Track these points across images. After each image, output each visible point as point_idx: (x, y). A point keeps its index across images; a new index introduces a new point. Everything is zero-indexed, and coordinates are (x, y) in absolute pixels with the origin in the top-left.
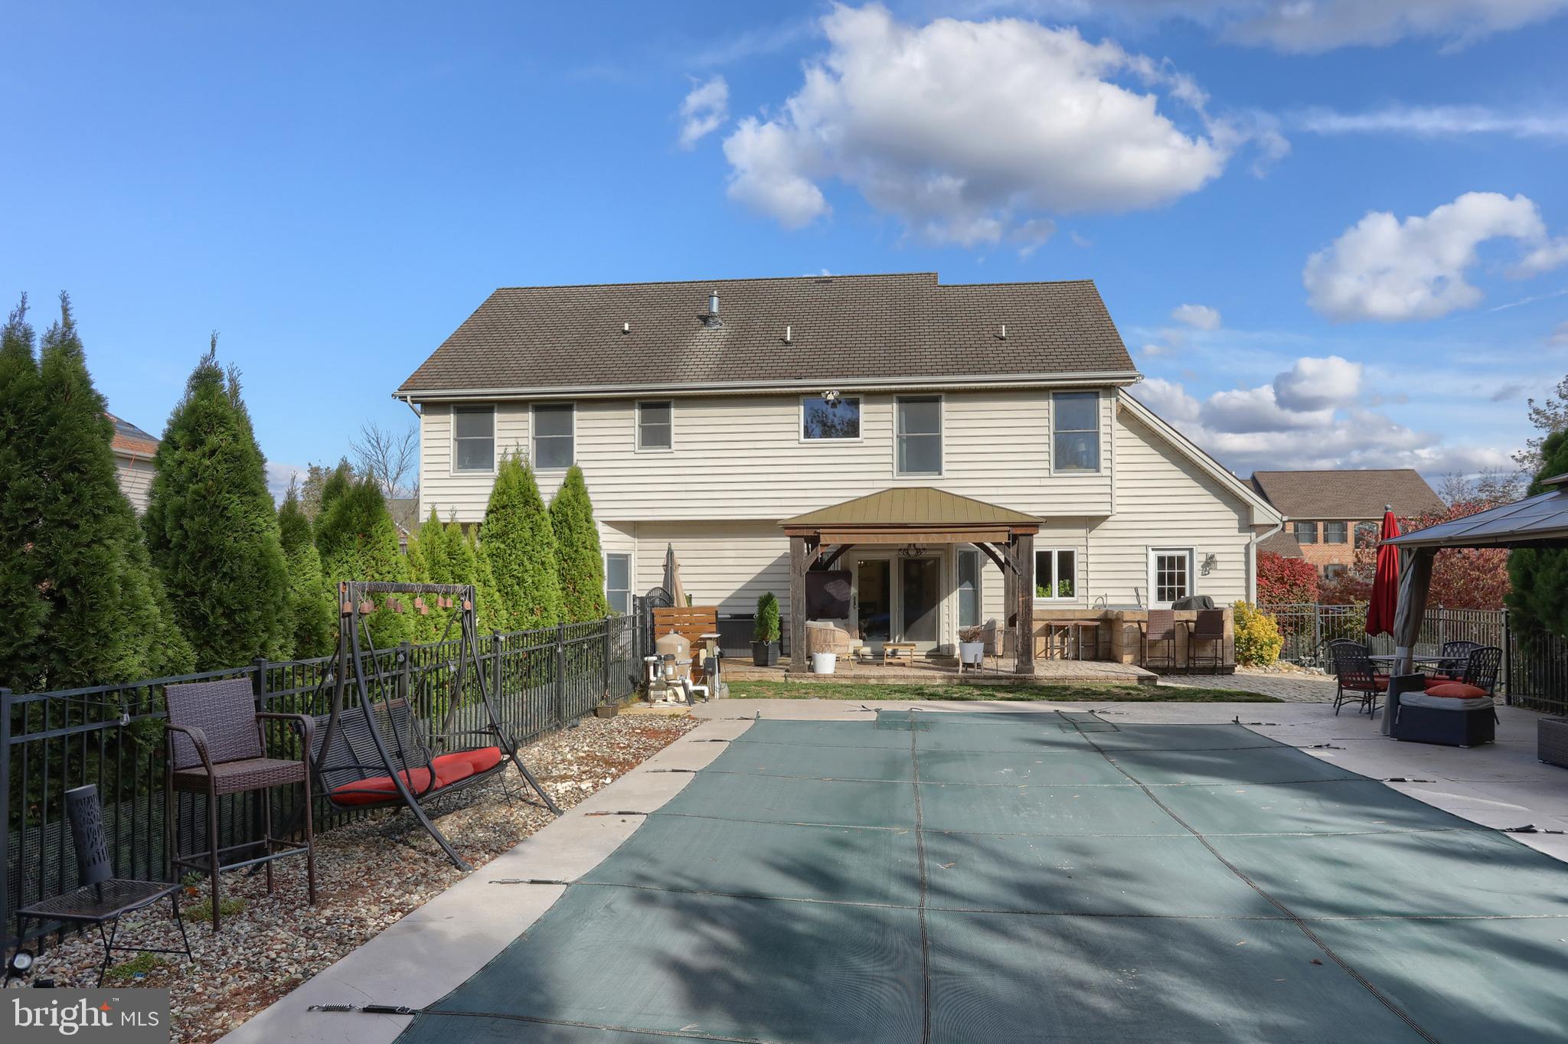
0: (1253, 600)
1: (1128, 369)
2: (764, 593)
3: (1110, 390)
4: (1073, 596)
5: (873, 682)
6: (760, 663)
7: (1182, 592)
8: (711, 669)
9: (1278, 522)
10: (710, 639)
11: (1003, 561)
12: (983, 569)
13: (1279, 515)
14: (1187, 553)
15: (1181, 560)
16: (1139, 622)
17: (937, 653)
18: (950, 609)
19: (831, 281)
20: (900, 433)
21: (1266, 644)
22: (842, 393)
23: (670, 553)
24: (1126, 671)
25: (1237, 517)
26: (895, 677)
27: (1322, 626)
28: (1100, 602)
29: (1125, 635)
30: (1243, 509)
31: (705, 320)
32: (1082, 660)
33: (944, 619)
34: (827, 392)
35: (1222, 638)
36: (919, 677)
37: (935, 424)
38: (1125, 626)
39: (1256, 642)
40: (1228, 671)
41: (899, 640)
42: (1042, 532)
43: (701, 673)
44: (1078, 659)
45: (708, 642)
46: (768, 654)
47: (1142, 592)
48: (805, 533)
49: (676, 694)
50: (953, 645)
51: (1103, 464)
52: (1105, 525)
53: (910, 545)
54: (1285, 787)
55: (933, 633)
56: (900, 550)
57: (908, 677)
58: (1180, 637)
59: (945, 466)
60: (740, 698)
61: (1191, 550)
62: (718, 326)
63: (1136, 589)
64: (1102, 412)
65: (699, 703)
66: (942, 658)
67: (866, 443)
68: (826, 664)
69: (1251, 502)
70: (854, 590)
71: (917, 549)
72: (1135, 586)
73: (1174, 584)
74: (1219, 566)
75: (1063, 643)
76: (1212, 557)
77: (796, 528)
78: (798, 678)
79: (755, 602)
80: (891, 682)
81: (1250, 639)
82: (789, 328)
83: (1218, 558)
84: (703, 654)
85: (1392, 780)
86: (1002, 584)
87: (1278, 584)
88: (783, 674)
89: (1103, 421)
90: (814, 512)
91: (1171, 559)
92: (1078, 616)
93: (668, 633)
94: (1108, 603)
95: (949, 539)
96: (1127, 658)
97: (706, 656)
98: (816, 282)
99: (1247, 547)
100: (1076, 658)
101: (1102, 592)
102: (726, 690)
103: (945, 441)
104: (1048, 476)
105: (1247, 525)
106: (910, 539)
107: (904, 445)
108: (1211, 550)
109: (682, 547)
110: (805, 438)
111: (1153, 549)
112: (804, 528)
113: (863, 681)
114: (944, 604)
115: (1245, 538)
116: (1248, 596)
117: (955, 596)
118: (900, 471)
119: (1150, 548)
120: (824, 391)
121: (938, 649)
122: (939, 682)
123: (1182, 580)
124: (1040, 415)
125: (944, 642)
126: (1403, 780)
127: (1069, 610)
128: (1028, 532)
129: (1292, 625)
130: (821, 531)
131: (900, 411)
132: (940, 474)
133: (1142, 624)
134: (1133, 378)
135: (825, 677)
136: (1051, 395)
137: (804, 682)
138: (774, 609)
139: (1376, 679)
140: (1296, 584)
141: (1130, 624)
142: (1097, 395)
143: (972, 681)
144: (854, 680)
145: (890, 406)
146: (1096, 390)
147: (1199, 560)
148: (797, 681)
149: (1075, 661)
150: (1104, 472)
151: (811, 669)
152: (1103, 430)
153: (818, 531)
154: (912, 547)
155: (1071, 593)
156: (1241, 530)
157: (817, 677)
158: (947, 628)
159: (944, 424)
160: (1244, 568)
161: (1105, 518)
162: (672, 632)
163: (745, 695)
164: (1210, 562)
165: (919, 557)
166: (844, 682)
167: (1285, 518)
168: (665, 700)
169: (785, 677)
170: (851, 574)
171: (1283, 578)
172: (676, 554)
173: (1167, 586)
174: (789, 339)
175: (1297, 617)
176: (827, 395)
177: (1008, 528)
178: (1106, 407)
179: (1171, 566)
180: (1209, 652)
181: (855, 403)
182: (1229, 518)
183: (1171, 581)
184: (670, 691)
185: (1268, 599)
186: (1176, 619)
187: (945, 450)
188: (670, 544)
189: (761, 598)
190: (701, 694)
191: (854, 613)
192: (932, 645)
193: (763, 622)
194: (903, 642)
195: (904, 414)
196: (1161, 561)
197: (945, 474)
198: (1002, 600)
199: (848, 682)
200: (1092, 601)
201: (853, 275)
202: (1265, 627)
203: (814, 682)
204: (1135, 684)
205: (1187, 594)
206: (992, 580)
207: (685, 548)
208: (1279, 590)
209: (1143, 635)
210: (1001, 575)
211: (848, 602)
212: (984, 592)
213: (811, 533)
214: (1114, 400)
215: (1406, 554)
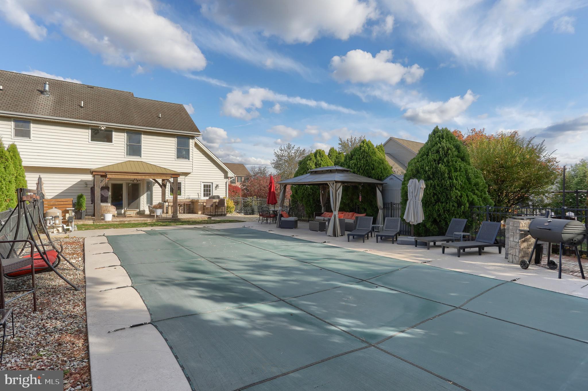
0: (227, 196)
1: (198, 132)
2: (80, 194)
3: (193, 137)
4: (181, 195)
5: (126, 222)
6: (79, 218)
7: (210, 194)
8: (71, 221)
9: (234, 176)
10: (71, 210)
11: (161, 185)
12: (153, 187)
13: (234, 175)
14: (211, 184)
15: (210, 185)
16: (203, 202)
17: (139, 213)
18: (143, 199)
19: (93, 88)
20: (127, 143)
21: (232, 208)
22: (107, 127)
23: (40, 179)
24: (199, 216)
25: (224, 175)
26: (134, 220)
27: (243, 203)
28: (188, 197)
29: (199, 206)
30: (225, 173)
31: (42, 92)
32: (186, 213)
33: (141, 202)
34: (101, 127)
35: (224, 206)
36: (143, 220)
37: (139, 142)
38: (199, 203)
39: (229, 207)
40: (225, 215)
41: (126, 209)
42: (181, 177)
43: (66, 222)
44: (185, 213)
45: (70, 211)
46: (82, 215)
47: (199, 194)
48: (101, 174)
49: (58, 230)
50: (145, 210)
51: (191, 158)
52: (189, 175)
53: (134, 179)
54: (276, 239)
55: (138, 207)
56: (131, 180)
57: (139, 220)
58: (214, 206)
59: (142, 155)
60: (83, 230)
61: (212, 183)
62: (49, 96)
63: (198, 193)
64: (191, 143)
65: (68, 233)
66: (141, 214)
67: (115, 145)
68: (109, 217)
69: (227, 170)
70: (110, 193)
71: (137, 180)
72: (198, 192)
73: (208, 192)
74: (219, 187)
75: (180, 209)
76: (218, 185)
77: (98, 172)
78: (99, 222)
79: (76, 197)
80: (133, 222)
81: (228, 207)
82: (82, 102)
83: (219, 185)
84: (67, 215)
85: (292, 236)
86: (161, 192)
87: (233, 192)
88: (93, 221)
89: (191, 146)
90: (104, 167)
91: (207, 185)
92: (184, 201)
93: (52, 208)
94: (191, 197)
95: (143, 177)
96: (200, 212)
97: (69, 216)
98: (87, 87)
99: (226, 183)
100: (184, 213)
101: (189, 194)
102: (76, 229)
103: (142, 147)
104: (175, 160)
105: (226, 177)
106: (136, 177)
107: (128, 147)
108: (217, 183)
109: (44, 176)
110: (91, 141)
111: (203, 183)
112: (101, 172)
113: (123, 222)
114: (142, 197)
115: (226, 180)
116: (226, 196)
117: (145, 195)
118: (127, 155)
119: (202, 182)
120: (100, 126)
121: (140, 211)
122: (149, 221)
123: (210, 191)
124: (172, 142)
125: (141, 209)
126: (294, 236)
127: (182, 199)
128: (177, 177)
129: (237, 203)
130: (108, 173)
131: (127, 135)
132: (141, 157)
133: (204, 203)
134: (200, 135)
135: (109, 222)
136: (176, 137)
137: (101, 224)
138: (84, 199)
139: (271, 215)
140: (237, 192)
141: (200, 203)
142: (189, 139)
143: (159, 221)
144: (120, 222)
145: (124, 134)
146: (189, 137)
147: (214, 186)
148: (98, 224)
149: (184, 214)
150: (191, 160)
151: (103, 219)
152: (191, 148)
153: (106, 173)
154: (135, 180)
155: (180, 194)
156: (225, 178)
157: (106, 222)
158: (142, 205)
159: (143, 142)
160: (225, 188)
161: (189, 173)
162: (54, 208)
163: (84, 229)
164: (217, 186)
165: (138, 183)
166: (116, 223)
167: (235, 176)
168: (53, 233)
169: (93, 222)
170: (109, 188)
171: (234, 191)
172: (43, 179)
173: (206, 193)
174: (82, 106)
175: (237, 201)
176: (101, 128)
177: (171, 175)
178: (192, 142)
179: (207, 187)
180: (220, 210)
181: (111, 131)
182: (222, 175)
183: (207, 191)
184: (55, 229)
185: (231, 196)
186: (213, 201)
187: (142, 150)
188: (40, 175)
189: (78, 196)
190: (68, 230)
191: (110, 200)
192: (138, 210)
193: (79, 204)
194: (127, 210)
195: (128, 137)
196: (204, 186)
197: (142, 157)
198: (161, 196)
199: (118, 223)
200: (186, 197)
201: (102, 87)
202: (231, 204)
203: (105, 223)
204: (207, 219)
205: (211, 195)
206: (157, 190)
207: (45, 177)
208: (233, 194)
209: (204, 206)
210: (161, 189)
211: (108, 197)
212: (154, 194)
213: (104, 174)
214: (194, 140)
215: (282, 185)
